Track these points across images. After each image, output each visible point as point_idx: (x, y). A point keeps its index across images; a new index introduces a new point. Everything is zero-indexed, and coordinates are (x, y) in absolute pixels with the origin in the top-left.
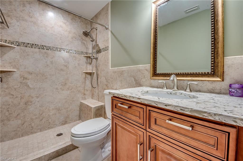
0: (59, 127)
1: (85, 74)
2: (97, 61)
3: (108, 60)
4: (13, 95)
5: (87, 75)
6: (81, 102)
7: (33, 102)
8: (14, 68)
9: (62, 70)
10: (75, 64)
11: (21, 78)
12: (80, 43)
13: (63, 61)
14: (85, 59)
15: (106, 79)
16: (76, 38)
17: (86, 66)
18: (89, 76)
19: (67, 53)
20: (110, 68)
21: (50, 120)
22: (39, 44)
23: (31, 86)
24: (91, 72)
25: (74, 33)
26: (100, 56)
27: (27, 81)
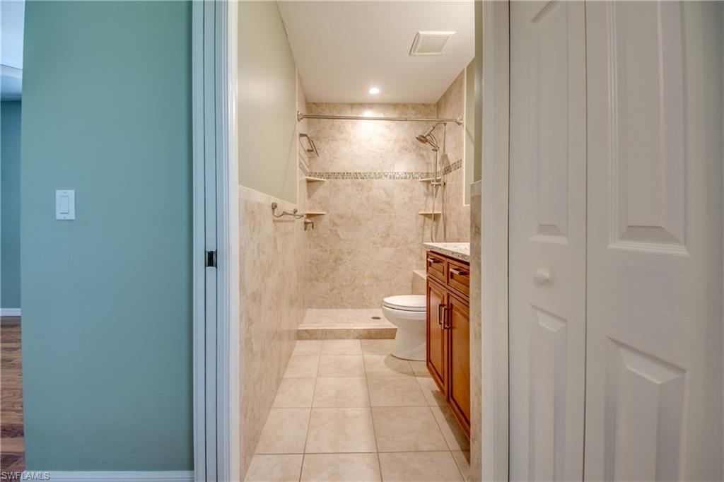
0: (377, 310)
1: (423, 217)
2: (444, 189)
3: (461, 187)
4: (322, 247)
5: (427, 219)
6: (414, 273)
7: (344, 261)
8: (324, 210)
9: (383, 211)
10: (404, 199)
11: (331, 223)
12: (414, 155)
13: (384, 195)
14: (423, 188)
15: (458, 228)
16: (406, 150)
17: (426, 201)
18: (430, 222)
19: (391, 180)
20: (464, 205)
21: (365, 294)
22: (352, 171)
23: (341, 236)
24: (431, 213)
25: (405, 140)
26: (448, 178)
27: (338, 228)
